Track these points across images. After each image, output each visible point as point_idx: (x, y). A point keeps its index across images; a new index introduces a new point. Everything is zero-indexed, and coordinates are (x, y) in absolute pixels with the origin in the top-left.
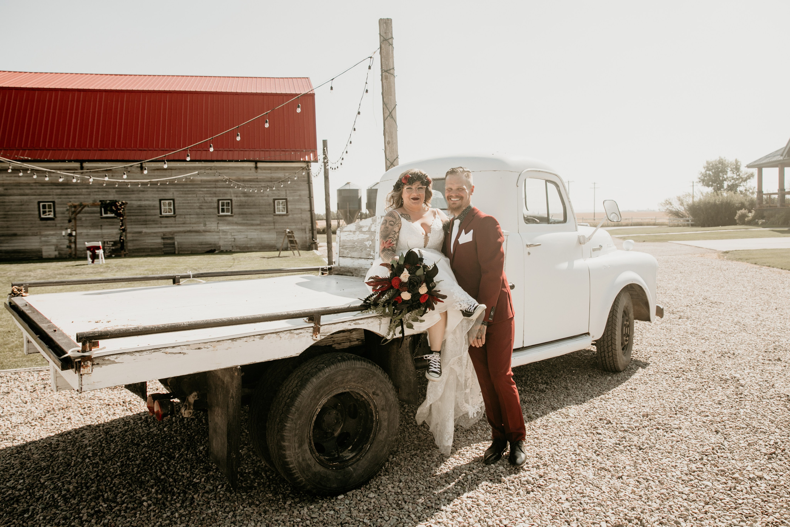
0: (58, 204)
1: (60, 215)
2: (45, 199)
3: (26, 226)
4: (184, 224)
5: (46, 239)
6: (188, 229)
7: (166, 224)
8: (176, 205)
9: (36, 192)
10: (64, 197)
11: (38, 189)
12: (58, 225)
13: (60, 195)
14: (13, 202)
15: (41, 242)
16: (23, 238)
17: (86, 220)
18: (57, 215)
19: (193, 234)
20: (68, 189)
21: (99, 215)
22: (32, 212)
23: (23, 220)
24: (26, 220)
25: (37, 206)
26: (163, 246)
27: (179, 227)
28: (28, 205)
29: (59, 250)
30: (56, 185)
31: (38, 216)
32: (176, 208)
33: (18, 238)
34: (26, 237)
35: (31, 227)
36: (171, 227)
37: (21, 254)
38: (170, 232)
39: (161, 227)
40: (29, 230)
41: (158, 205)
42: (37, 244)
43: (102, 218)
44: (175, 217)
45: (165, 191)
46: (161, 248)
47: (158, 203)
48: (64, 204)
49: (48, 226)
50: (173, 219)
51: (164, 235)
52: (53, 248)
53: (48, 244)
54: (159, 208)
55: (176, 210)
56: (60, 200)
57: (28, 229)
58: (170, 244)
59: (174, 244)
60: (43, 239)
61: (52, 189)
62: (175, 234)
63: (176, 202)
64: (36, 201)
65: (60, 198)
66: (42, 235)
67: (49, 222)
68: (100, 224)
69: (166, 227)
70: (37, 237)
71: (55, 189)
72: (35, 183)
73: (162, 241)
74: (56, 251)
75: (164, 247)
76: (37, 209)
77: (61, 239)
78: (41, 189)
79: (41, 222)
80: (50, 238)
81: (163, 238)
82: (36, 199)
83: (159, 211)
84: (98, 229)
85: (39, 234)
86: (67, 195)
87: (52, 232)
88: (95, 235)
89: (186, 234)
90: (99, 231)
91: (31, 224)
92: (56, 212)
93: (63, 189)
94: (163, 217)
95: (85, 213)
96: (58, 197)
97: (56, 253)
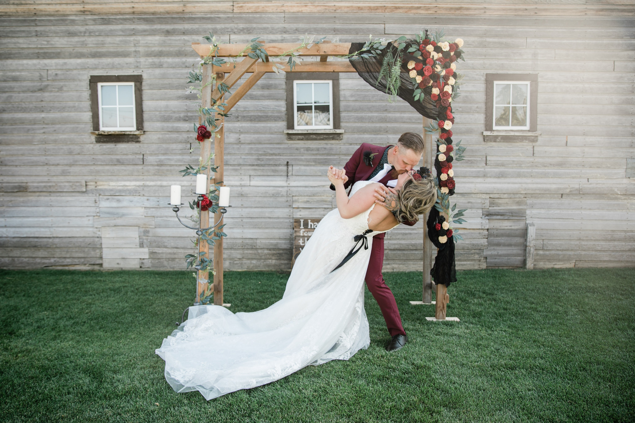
0: (152, 87)
1: (158, 125)
2: (113, 67)
3: (53, 159)
4: (561, 165)
5: (115, 204)
6: (575, 184)
7: (503, 165)
8: (541, 97)
9: (84, 44)
10: (170, 60)
11: (91, 34)
12: (150, 159)
13: (160, 54)
14: (15, 79)
15: (98, 215)
16: (44, 199)
17: (239, 142)
18: (147, 125)
19: (587, 202)
20: (184, 33)
21: (282, 124)
22: (73, 115)
23: (45, 142)
24: (55, 141)
25: (86, 94)
26: (484, 241)
27: (545, 175)
28: (60, 89)
29: (150, 245)
30: (147, 21)
31: (90, 127)
32: (540, 107)
33: (33, 198)
34: (53, 198)
35: (71, 165)
36: (519, 175)
37: (41, 253)
38: (513, 194)
39: (485, 176)
40: (64, 173)
41: (481, 97)
42: (85, 221)
43: (290, 136)
44: (534, 140)
45: (507, 46)
46: (479, 249)
47: (481, 87)
48: (171, 87)
49: (120, 162)
50: (527, 146)
51: (492, 204)
52: (134, 234)
53: (119, 221)
54: (483, 106)
55: (540, 117)
56: (158, 71)
57: (60, 168)
58: (510, 234)
59: (524, 233)
60: (104, 204)
61: (134, 33)
62: (529, 201)
63: (541, 86)
64: (86, 77)
65: (160, 66)
66: (100, 193)
67: (122, 146)
68: (284, 159)
69: (502, 175)
70: (88, 199)
71: (145, 33)
72: (84, 12)
73: (486, 223)
74: (142, 245)
75: (490, 244)
76: (87, 104)
77: (158, 208)
78: (100, 34)
79: (99, 147)
80: (126, 201)
81: (489, 215)
82: (84, 68)
83: (481, 118)
84: (275, 174)
85: (91, 186)
86: (180, 54)
87: (131, 184)
88: (265, 195)
89: (565, 201)
90: (279, 182)
91: (70, 153)
92: (145, 116)
93: (168, 33)
94: (495, 139)
95: (237, 119)
96: (150, 60)
97: (144, 253)
